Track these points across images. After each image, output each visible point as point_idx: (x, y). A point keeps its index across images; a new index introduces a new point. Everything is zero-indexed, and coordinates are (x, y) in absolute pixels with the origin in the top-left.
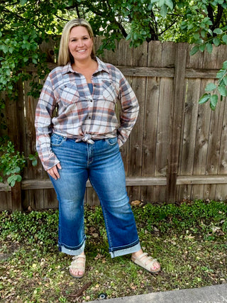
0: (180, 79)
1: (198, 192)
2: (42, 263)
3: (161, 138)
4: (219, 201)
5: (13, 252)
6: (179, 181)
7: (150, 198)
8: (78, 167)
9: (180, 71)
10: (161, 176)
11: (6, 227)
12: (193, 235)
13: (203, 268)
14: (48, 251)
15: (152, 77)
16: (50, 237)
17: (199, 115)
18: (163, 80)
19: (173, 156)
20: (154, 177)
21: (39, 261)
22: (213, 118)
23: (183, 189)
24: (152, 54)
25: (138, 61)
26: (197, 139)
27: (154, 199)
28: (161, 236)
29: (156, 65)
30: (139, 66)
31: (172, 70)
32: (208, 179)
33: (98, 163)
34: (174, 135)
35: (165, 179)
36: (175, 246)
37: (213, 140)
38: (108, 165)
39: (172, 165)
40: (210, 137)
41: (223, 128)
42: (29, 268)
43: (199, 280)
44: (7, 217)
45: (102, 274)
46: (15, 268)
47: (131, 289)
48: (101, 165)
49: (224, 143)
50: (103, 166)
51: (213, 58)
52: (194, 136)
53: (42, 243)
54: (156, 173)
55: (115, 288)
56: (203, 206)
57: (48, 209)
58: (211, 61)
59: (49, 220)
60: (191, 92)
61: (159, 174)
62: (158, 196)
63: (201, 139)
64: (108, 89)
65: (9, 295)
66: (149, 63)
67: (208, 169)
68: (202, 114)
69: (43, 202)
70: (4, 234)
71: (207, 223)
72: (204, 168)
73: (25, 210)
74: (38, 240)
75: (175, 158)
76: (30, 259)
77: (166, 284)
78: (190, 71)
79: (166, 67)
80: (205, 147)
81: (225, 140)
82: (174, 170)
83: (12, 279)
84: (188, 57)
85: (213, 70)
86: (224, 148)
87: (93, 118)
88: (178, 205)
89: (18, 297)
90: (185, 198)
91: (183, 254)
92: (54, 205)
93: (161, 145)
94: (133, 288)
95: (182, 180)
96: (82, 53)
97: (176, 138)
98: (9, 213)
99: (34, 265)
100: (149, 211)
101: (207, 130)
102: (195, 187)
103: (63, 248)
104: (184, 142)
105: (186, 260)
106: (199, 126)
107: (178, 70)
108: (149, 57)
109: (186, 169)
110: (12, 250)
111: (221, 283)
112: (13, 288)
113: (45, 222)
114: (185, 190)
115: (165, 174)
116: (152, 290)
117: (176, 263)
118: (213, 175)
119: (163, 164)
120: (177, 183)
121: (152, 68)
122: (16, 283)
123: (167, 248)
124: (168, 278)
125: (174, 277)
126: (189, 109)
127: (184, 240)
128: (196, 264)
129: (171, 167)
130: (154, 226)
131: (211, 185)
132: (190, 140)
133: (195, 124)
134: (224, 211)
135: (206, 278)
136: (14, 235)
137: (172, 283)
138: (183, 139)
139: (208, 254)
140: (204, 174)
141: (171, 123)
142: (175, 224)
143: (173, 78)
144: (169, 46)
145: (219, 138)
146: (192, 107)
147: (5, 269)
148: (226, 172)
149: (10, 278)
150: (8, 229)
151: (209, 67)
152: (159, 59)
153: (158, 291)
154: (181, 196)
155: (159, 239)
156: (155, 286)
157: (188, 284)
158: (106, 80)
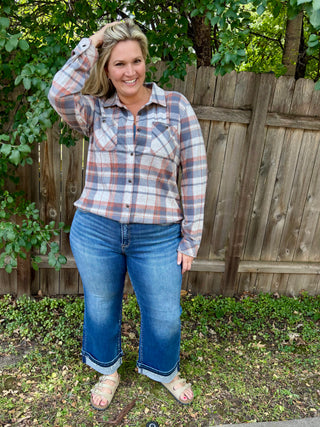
0: (258, 126)
1: (265, 283)
2: (64, 372)
3: (222, 209)
4: (291, 296)
5: (23, 353)
6: (242, 268)
7: (200, 288)
8: (107, 248)
9: (260, 116)
11: (11, 318)
12: (263, 342)
13: (285, 391)
14: (71, 355)
15: (218, 122)
16: (72, 335)
17: (277, 180)
18: (233, 127)
19: (238, 234)
20: (208, 260)
21: (60, 369)
22: (296, 184)
23: (245, 278)
24: (222, 88)
25: (202, 97)
26: (271, 212)
27: (206, 289)
28: (219, 342)
29: (226, 104)
30: (201, 104)
31: (248, 114)
32: (280, 267)
33: (138, 250)
34: (241, 206)
35: (223, 264)
36: (241, 357)
37: (292, 214)
38: (153, 255)
39: (236, 245)
40: (290, 211)
41: (307, 200)
42: (47, 379)
43: (282, 408)
44: (11, 304)
45: (148, 393)
46: (28, 378)
47: (190, 417)
48: (142, 252)
49: (306, 220)
50: (145, 255)
51: (306, 99)
52: (268, 208)
53: (61, 343)
54: (211, 256)
55: (168, 414)
56: (271, 303)
57: (65, 295)
58: (302, 104)
59: (68, 311)
60: (270, 146)
61: (215, 257)
62: (212, 286)
63: (276, 214)
64: (161, 136)
65: (23, 418)
66: (216, 101)
67: (281, 254)
68: (282, 178)
69: (58, 286)
70: (10, 329)
71: (280, 326)
72: (276, 252)
73: (34, 295)
74: (56, 338)
75: (240, 236)
76: (47, 366)
77: (238, 412)
78: (273, 116)
79: (239, 109)
80: (281, 224)
81: (308, 215)
82: (238, 253)
83: (26, 394)
84: (272, 95)
85: (304, 116)
86: (305, 226)
87: (136, 181)
88: (237, 300)
89: (35, 420)
90: (247, 290)
91: (254, 369)
92: (73, 290)
93: (222, 218)
94: (193, 415)
95: (246, 266)
97: (244, 209)
98: (13, 298)
99: (54, 375)
100: (200, 305)
101: (287, 200)
102: (261, 277)
103: (88, 359)
104: (253, 216)
105: (260, 379)
106: (276, 194)
107: (256, 114)
108: (217, 93)
109: (251, 252)
110: (21, 351)
111: (312, 415)
112: (27, 407)
113: (62, 314)
114: (248, 280)
115: (223, 256)
116: (219, 421)
117: (246, 382)
118: (288, 262)
119: (221, 244)
120: (239, 270)
121: (220, 109)
122: (31, 399)
123: (230, 360)
124: (239, 403)
125: (247, 402)
126: (265, 170)
127: (253, 350)
128: (274, 385)
129: (233, 249)
130: (210, 326)
131: (282, 274)
132: (261, 214)
133: (270, 192)
134: (300, 311)
135: (290, 406)
136: (23, 330)
137: (245, 411)
138: (252, 211)
139: (288, 371)
140: (274, 259)
141: (238, 188)
142: (237, 326)
143: (248, 125)
144: (246, 78)
145: (301, 211)
146: (269, 167)
147: (14, 379)
148: (305, 259)
149: (21, 392)
150: (14, 320)
151: (298, 112)
152: (231, 97)
153: (228, 423)
154: (242, 287)
155: (217, 346)
156: (222, 415)
157: (267, 414)
158: (160, 121)
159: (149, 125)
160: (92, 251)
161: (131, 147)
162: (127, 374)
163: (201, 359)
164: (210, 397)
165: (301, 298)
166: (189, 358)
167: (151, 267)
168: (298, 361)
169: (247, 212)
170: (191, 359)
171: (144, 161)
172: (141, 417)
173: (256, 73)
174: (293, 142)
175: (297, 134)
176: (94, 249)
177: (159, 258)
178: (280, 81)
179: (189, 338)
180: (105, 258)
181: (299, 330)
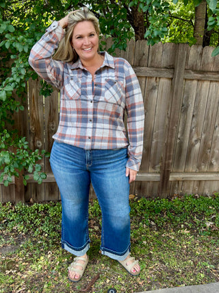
0: (179, 79)
1: (189, 188)
2: (49, 256)
3: (157, 137)
4: (207, 196)
5: (20, 243)
6: (172, 178)
7: (143, 192)
8: (76, 167)
9: (179, 73)
10: (154, 173)
11: (11, 218)
12: (188, 229)
13: (204, 263)
14: (54, 243)
16: (54, 229)
17: (193, 116)
18: (162, 80)
19: (168, 154)
20: (149, 173)
21: (46, 253)
22: (207, 118)
23: (175, 185)
24: (153, 54)
25: (140, 60)
26: (191, 138)
27: (147, 194)
28: (158, 230)
29: (156, 65)
30: (139, 66)
31: (172, 71)
32: (198, 176)
33: (98, 167)
34: (170, 134)
35: (159, 175)
36: (173, 240)
37: (205, 139)
38: (108, 171)
39: (167, 162)
40: (203, 137)
41: (215, 129)
42: (37, 261)
43: (202, 276)
44: (11, 209)
45: (108, 268)
46: (24, 261)
47: (138, 285)
48: (101, 169)
49: (215, 143)
50: (103, 171)
51: (210, 60)
52: (188, 136)
53: (46, 235)
54: (150, 170)
55: (123, 283)
56: (193, 201)
57: (49, 201)
58: (208, 64)
59: (51, 213)
60: (188, 93)
61: (153, 171)
62: (152, 191)
63: (194, 139)
64: (111, 89)
65: (20, 289)
66: (149, 63)
67: (199, 167)
68: (197, 115)
69: (44, 195)
70: (10, 226)
71: (200, 217)
72: (195, 166)
73: (28, 202)
74: (43, 232)
75: (170, 156)
76: (37, 252)
77: (171, 280)
78: (189, 73)
79: (165, 68)
80: (197, 146)
81: (216, 139)
82: (168, 167)
83: (22, 273)
84: (187, 58)
85: (210, 72)
86: (214, 147)
87: (95, 120)
88: (170, 200)
89: (29, 291)
90: (176, 192)
91: (182, 248)
92: (55, 197)
93: (157, 143)
94: (140, 283)
95: (175, 176)
96: (88, 52)
97: (172, 137)
98: (13, 205)
99: (42, 258)
100: (144, 205)
101: (201, 129)
102: (186, 184)
103: (65, 246)
104: (178, 141)
105: (187, 255)
106: (193, 126)
107: (177, 71)
108: (150, 58)
109: (178, 166)
110: (18, 242)
112: (23, 282)
113: (47, 214)
114: (177, 186)
115: (158, 170)
116: (158, 287)
117: (177, 257)
118: (203, 172)
119: (157, 162)
120: (170, 179)
121: (152, 69)
122: (25, 276)
123: (166, 242)
124: (173, 272)
125: (178, 272)
126: (185, 109)
127: (182, 235)
128: (196, 259)
129: (165, 164)
130: (151, 219)
131: (200, 181)
132: (183, 139)
133: (189, 124)
134: (213, 206)
135: (208, 274)
136: (20, 227)
137: (176, 279)
138: (177, 138)
139: (206, 249)
140: (194, 171)
141: (167, 122)
142: (170, 219)
143: (172, 79)
144: (169, 47)
145: (211, 137)
146: (188, 107)
147: (14, 262)
148: (215, 170)
149: (19, 271)
150: (13, 220)
151: (206, 69)
152: (159, 60)
153: (165, 287)
154: (173, 191)
155: (157, 233)
156: (161, 282)
157: (192, 280)
158: (110, 78)
159: (103, 81)
160: (66, 170)
161: (90, 97)
162: (93, 255)
163: (145, 242)
164: (152, 269)
165: (214, 197)
166: (137, 243)
167: (107, 179)
168: (213, 241)
169: (174, 139)
170: (138, 243)
171: (100, 106)
172: (104, 286)
173: (176, 43)
174: (203, 90)
175: (206, 84)
176: (67, 168)
177: (113, 172)
178: (192, 48)
179: (136, 229)
180: (75, 174)
181: (213, 220)
